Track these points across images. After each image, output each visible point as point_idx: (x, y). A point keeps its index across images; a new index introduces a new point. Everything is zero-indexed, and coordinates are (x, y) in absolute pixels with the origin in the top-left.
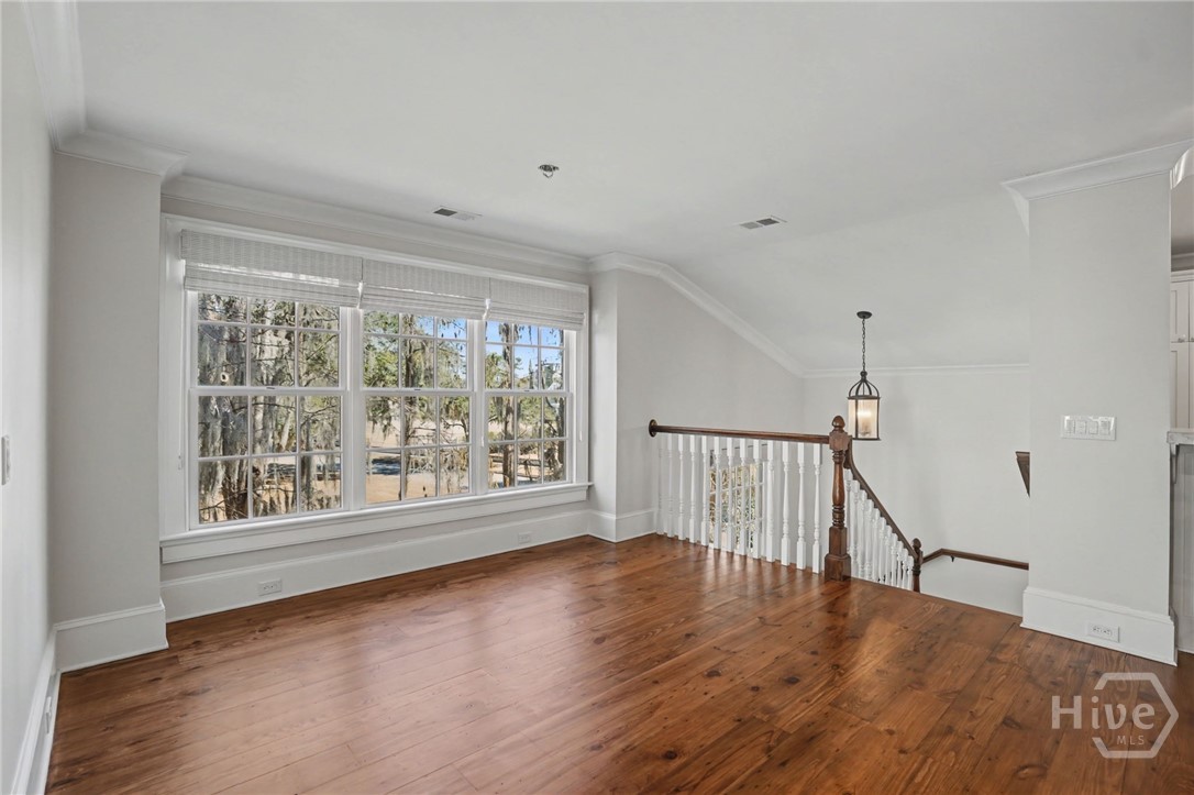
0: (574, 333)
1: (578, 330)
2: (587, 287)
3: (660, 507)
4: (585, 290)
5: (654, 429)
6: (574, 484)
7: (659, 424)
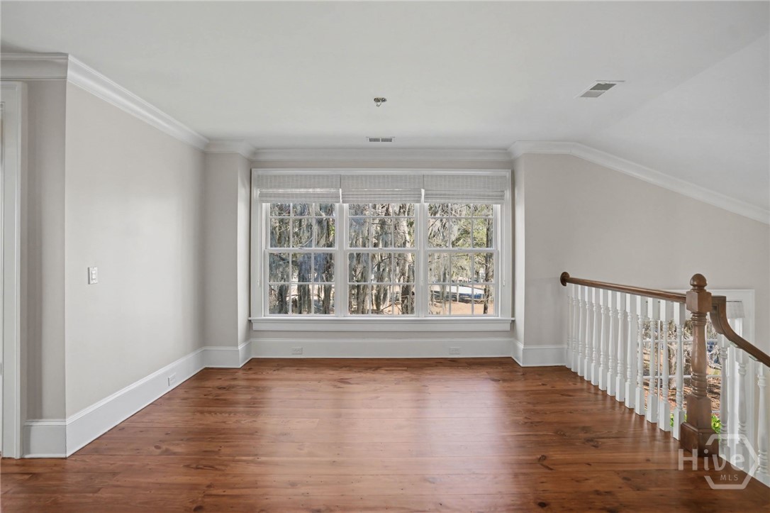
0: (499, 206)
1: (502, 204)
2: (510, 171)
3: (568, 344)
4: (508, 174)
5: (565, 279)
6: (499, 318)
7: (571, 276)
